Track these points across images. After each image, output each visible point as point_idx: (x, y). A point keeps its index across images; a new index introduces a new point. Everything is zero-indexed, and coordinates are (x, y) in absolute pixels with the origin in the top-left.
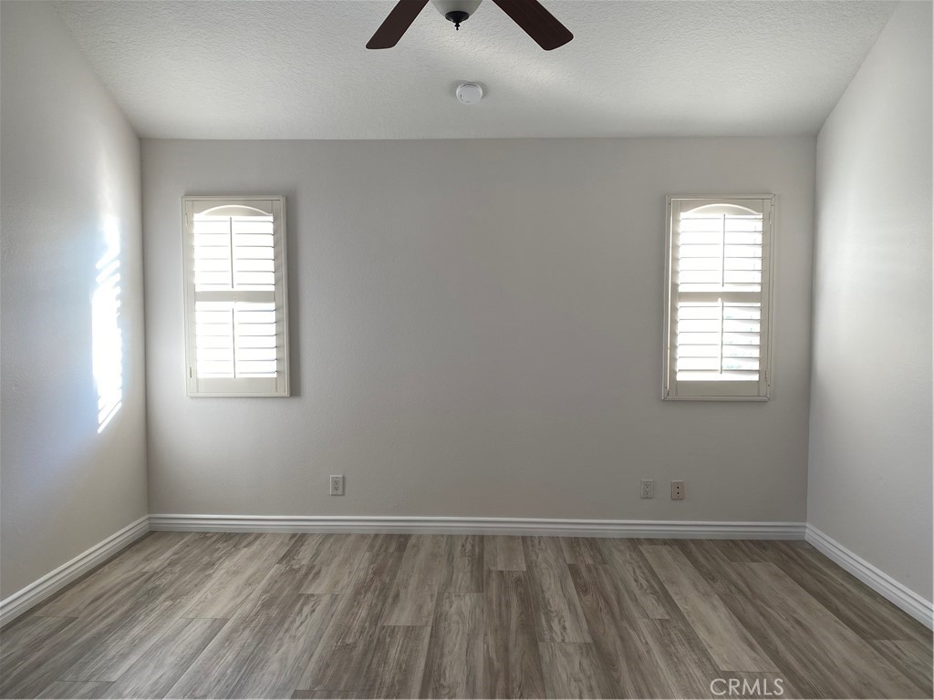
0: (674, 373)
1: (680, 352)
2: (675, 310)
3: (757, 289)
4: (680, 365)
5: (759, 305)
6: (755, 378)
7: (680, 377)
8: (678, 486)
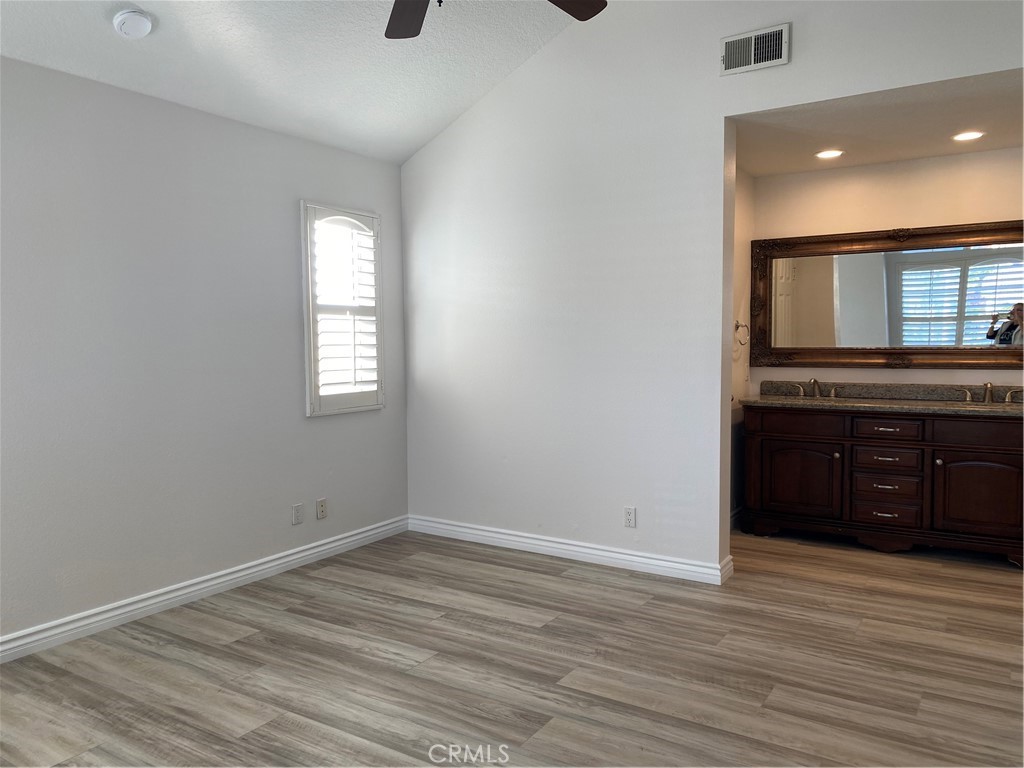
0: (317, 387)
1: (322, 366)
2: (316, 322)
3: (372, 303)
4: (322, 379)
5: (374, 318)
6: (374, 387)
7: (323, 392)
8: (322, 504)
